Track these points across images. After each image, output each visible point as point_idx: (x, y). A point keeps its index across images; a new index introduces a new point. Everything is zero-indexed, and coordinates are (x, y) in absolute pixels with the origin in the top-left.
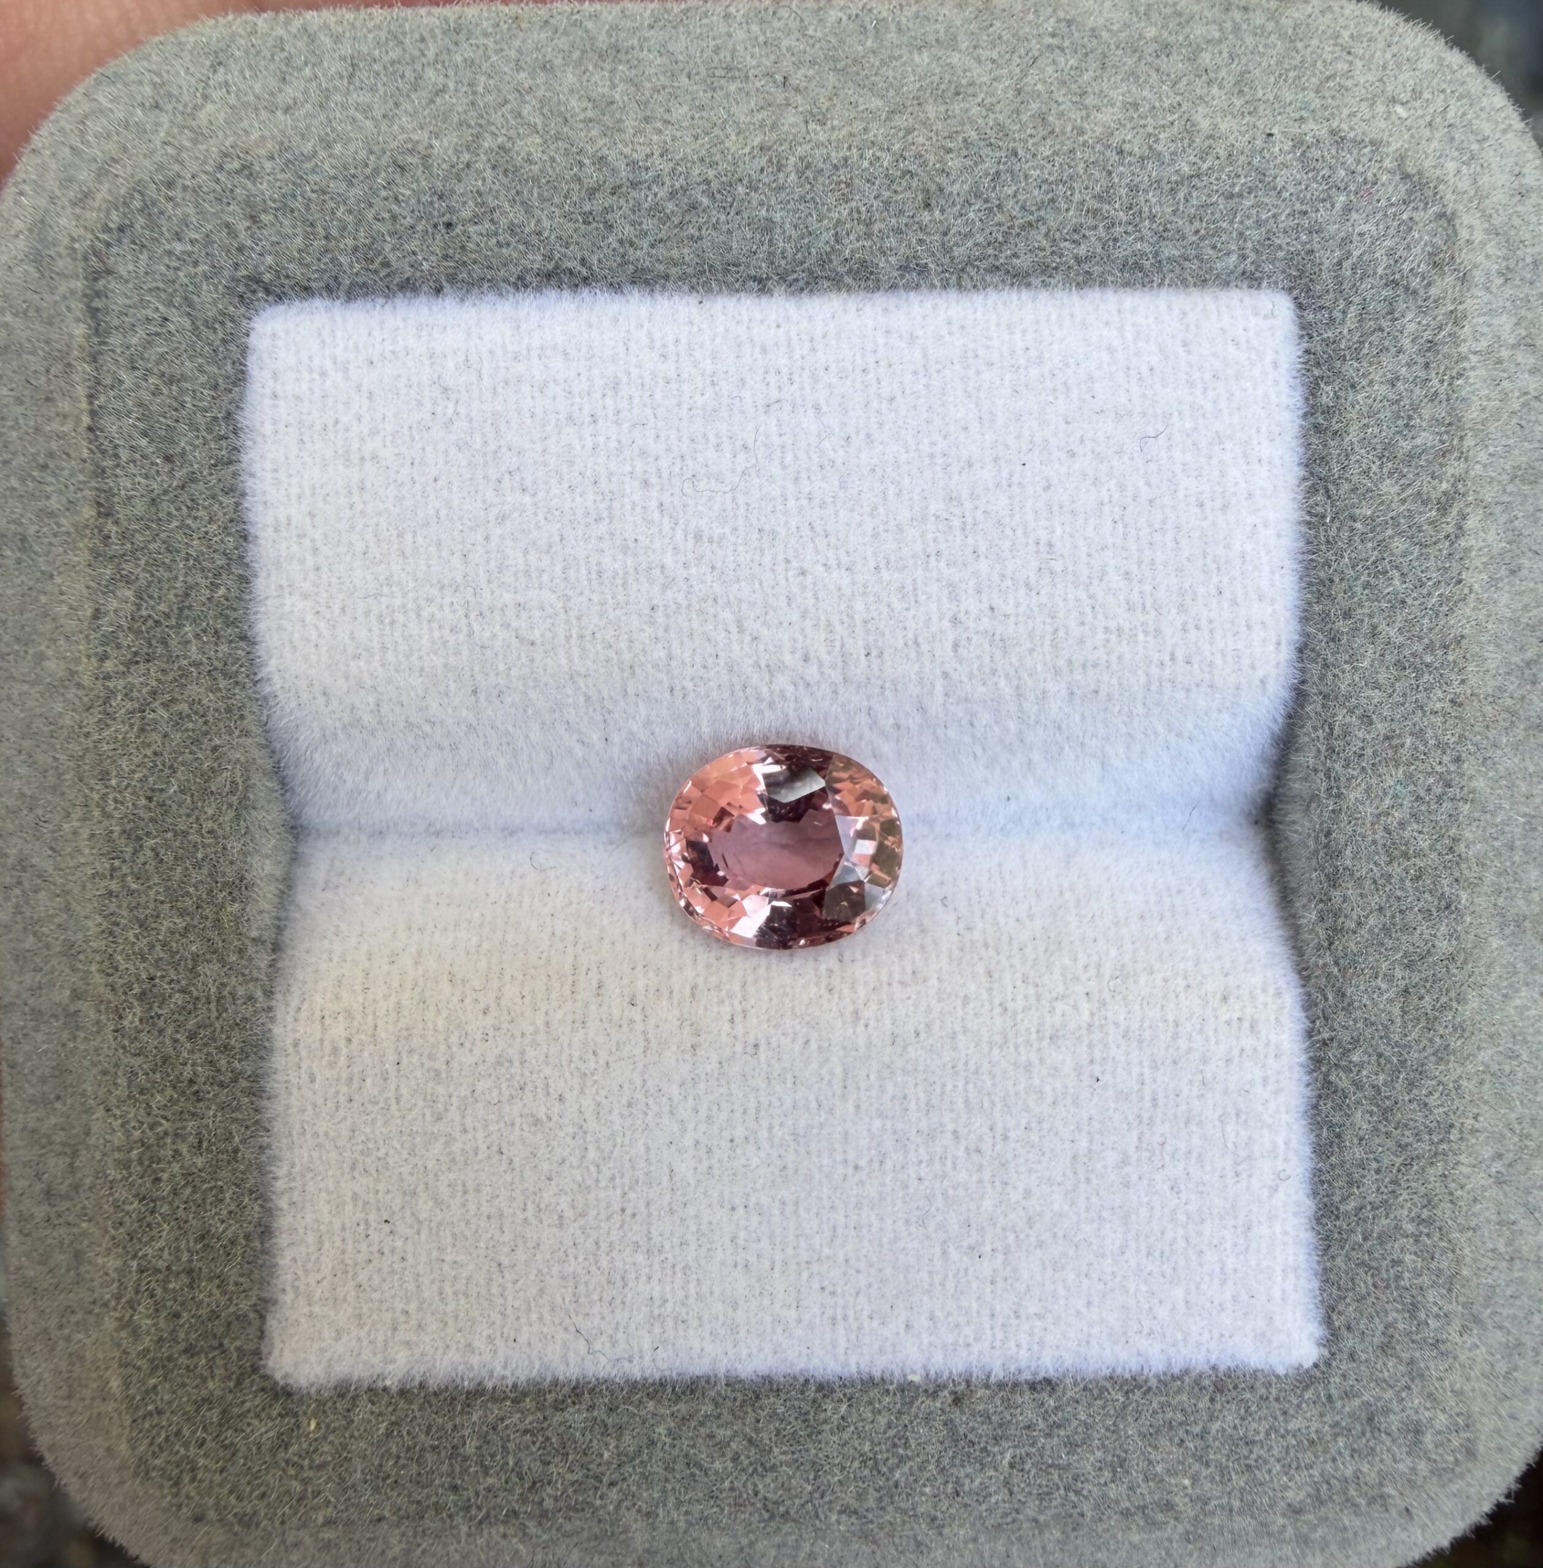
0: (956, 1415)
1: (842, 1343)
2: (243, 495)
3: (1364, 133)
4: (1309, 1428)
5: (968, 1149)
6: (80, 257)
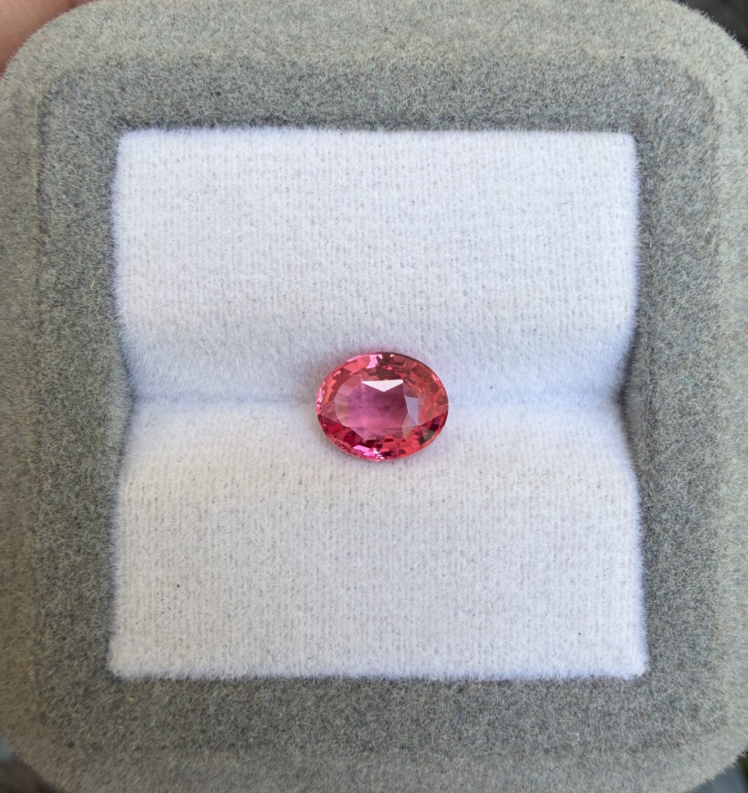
0: (460, 698)
1: (403, 659)
2: (113, 224)
3: (669, 57)
4: (640, 707)
5: (468, 561)
6: (36, 107)
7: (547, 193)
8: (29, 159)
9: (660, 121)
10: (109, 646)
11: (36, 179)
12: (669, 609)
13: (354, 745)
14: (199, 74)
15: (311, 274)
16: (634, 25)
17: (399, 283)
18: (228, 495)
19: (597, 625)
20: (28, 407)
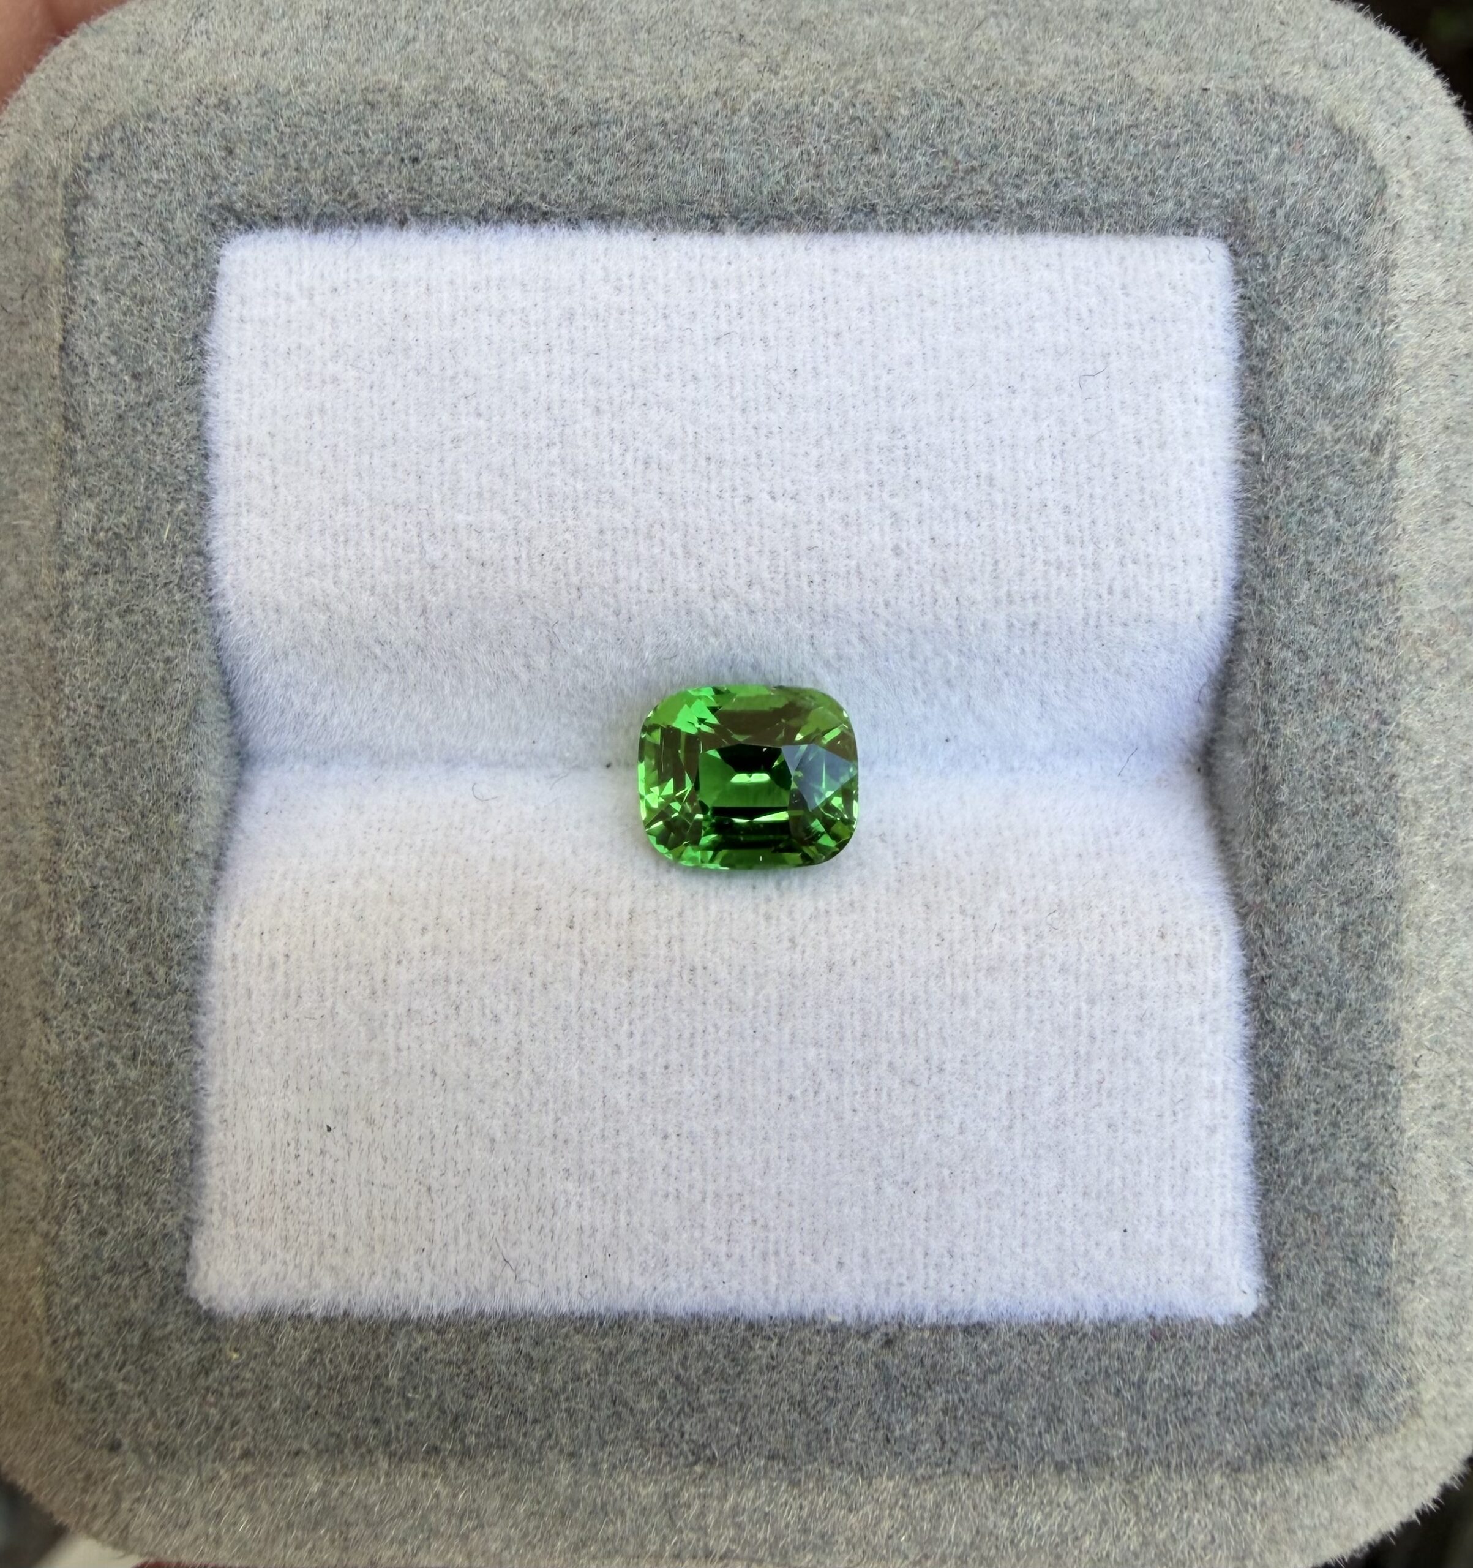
0: (887, 1356)
1: (774, 1280)
2: (206, 414)
3: (1296, 90)
4: (1248, 1380)
5: (903, 1081)
6: (60, 186)
7: (1058, 355)
8: (46, 288)
9: (1280, 213)
10: (191, 1251)
11: (58, 325)
12: (1305, 1181)
13: (675, 1451)
14: (378, 122)
15: (595, 511)
16: (1228, 27)
17: (767, 532)
18: (428, 949)
19: (1160, 1213)
20: (37, 771)
